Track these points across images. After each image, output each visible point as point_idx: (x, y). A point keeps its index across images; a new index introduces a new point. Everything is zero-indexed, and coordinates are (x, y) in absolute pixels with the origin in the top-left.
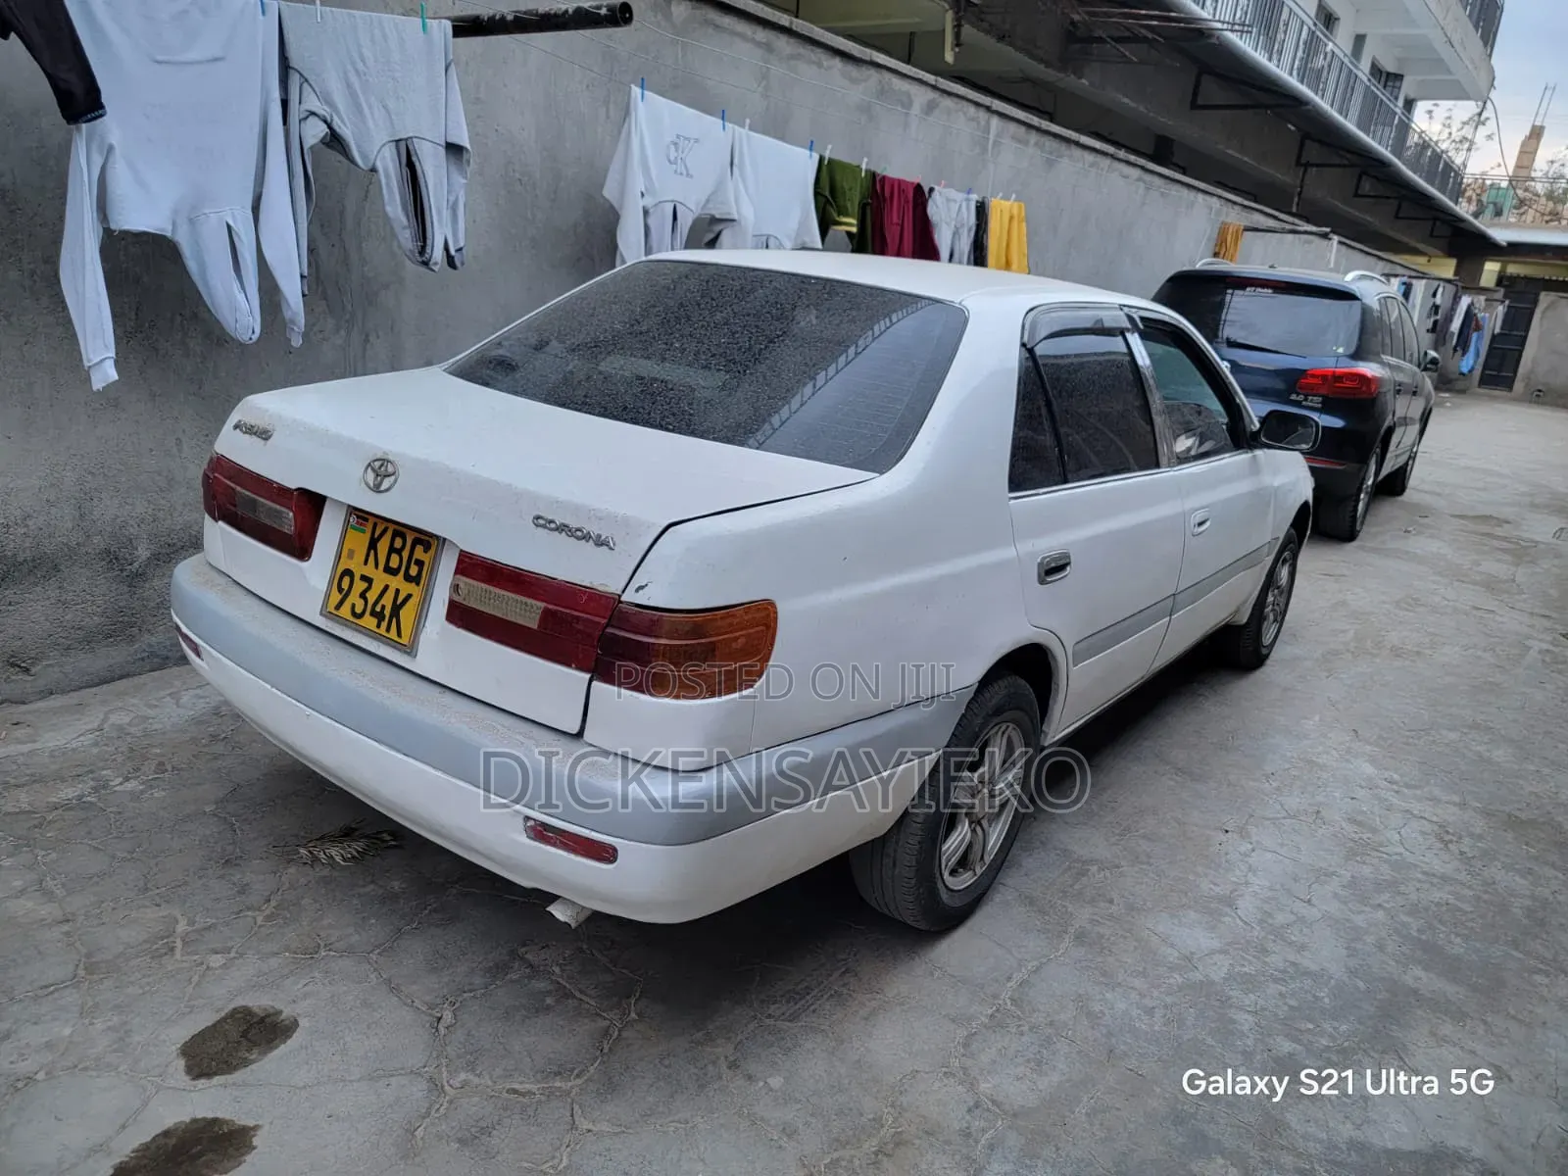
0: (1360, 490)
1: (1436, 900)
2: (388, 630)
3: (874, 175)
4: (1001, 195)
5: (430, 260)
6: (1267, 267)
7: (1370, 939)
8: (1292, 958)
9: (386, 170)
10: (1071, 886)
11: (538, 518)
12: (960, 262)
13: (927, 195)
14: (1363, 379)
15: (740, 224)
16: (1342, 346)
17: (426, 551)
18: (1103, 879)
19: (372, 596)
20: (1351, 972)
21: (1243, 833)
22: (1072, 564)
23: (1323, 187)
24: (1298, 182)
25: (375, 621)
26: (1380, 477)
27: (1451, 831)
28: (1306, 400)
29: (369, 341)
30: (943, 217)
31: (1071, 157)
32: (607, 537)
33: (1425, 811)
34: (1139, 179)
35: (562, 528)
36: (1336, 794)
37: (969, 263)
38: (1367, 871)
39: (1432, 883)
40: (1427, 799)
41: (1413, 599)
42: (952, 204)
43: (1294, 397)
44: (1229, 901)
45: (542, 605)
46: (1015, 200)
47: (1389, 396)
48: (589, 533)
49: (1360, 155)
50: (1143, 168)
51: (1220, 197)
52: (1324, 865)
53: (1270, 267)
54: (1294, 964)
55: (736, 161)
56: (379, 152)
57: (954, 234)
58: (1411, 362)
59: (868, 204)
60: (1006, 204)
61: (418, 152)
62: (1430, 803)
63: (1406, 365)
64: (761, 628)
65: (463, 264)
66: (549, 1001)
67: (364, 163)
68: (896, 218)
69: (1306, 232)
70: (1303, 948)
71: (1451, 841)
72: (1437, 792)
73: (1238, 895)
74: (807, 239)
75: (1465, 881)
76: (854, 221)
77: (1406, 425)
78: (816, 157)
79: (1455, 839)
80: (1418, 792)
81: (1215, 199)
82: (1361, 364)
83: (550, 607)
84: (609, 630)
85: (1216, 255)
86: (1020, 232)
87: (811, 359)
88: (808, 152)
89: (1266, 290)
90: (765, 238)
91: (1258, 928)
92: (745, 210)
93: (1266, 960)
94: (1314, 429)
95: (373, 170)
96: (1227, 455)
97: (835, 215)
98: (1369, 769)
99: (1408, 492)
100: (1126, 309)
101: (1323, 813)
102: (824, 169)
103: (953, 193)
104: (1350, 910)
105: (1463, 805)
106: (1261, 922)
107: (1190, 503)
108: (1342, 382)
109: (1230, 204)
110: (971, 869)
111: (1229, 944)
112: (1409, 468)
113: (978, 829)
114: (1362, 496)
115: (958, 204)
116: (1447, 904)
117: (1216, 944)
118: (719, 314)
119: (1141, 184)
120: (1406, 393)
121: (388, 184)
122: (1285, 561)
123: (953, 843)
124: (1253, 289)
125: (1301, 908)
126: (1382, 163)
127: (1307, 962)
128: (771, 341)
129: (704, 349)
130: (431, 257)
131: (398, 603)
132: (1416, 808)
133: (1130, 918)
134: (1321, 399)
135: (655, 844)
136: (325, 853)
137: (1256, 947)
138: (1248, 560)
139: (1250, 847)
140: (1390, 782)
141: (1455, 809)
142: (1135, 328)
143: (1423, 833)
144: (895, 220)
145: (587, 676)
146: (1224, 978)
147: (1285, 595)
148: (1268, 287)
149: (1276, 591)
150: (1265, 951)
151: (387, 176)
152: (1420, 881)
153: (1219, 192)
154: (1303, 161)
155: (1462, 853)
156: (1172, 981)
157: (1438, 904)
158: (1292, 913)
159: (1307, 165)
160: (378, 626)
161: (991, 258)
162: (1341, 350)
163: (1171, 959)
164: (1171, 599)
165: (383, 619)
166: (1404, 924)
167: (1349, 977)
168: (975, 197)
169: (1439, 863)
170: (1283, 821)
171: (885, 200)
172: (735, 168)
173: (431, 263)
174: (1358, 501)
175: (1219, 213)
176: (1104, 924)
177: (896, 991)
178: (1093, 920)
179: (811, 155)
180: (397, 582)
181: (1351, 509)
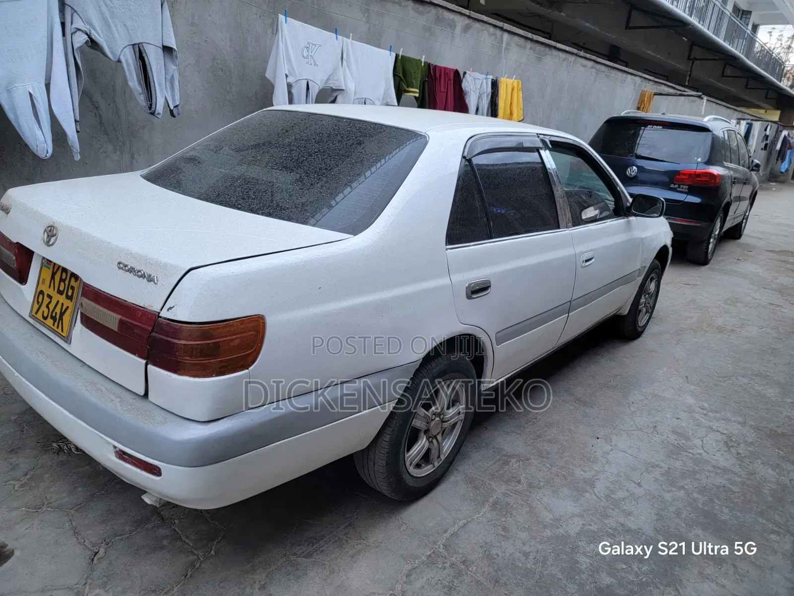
0: (710, 238)
1: (717, 484)
2: (58, 327)
3: (429, 65)
4: (506, 75)
5: (155, 112)
6: (660, 114)
7: (672, 509)
8: (622, 520)
9: (127, 61)
10: (497, 471)
11: (119, 263)
12: (483, 115)
13: (462, 77)
14: (712, 175)
15: (347, 91)
16: (700, 158)
17: (76, 282)
18: (517, 468)
19: (51, 307)
20: (657, 530)
21: (608, 440)
22: (492, 286)
23: (705, 71)
24: (689, 69)
25: (52, 321)
26: (724, 230)
27: (734, 440)
28: (679, 187)
29: (134, 157)
30: (472, 88)
31: (551, 55)
32: (154, 276)
33: (720, 427)
34: (593, 67)
35: (131, 270)
36: (667, 415)
37: (487, 115)
38: (678, 464)
39: (716, 473)
40: (723, 419)
41: (735, 299)
42: (477, 81)
43: (672, 186)
44: (591, 483)
45: (119, 317)
46: (515, 79)
47: (728, 185)
48: (144, 273)
49: (723, 54)
50: (594, 61)
51: (641, 77)
52: (653, 461)
53: (663, 114)
54: (622, 525)
55: (345, 57)
56: (122, 51)
57: (479, 98)
58: (743, 166)
59: (426, 80)
60: (510, 81)
61: (146, 51)
62: (724, 422)
63: (741, 168)
64: (254, 333)
65: (179, 114)
66: (165, 542)
67: (113, 57)
68: (444, 89)
69: (688, 96)
70: (630, 514)
71: (733, 446)
72: (729, 415)
73: (596, 479)
74: (389, 100)
75: (737, 472)
76: (418, 91)
77: (740, 201)
78: (394, 55)
79: (735, 445)
80: (718, 415)
81: (637, 79)
82: (711, 167)
83: (124, 318)
84: (154, 334)
85: (638, 108)
86: (518, 98)
87: (330, 166)
88: (389, 52)
89: (658, 127)
90: (364, 99)
91: (605, 500)
92: (349, 83)
93: (606, 521)
94: (661, 205)
95: (119, 61)
96: (609, 220)
97: (405, 87)
98: (690, 400)
99: (743, 237)
100: (542, 136)
101: (658, 428)
102: (399, 61)
103: (477, 75)
104: (664, 490)
105: (743, 424)
106: (607, 497)
107: (579, 249)
108: (700, 178)
109: (647, 81)
110: (431, 463)
111: (584, 511)
112: (743, 225)
113: (434, 441)
114: (712, 240)
115: (481, 81)
116: (724, 487)
117: (577, 510)
118: (287, 139)
119: (594, 70)
120: (739, 183)
121: (129, 70)
122: (652, 279)
123: (414, 452)
124: (651, 126)
125: (632, 487)
126: (734, 58)
127: (631, 524)
128: (311, 155)
129: (272, 160)
130: (155, 110)
131: (63, 311)
132: (715, 425)
133: (528, 493)
134: (687, 187)
135: (181, 466)
136: (67, 447)
137: (601, 513)
138: (625, 280)
139: (611, 447)
140: (702, 409)
141: (739, 427)
142: (546, 147)
143: (717, 441)
144: (443, 89)
145: (144, 362)
146: (577, 533)
147: (653, 298)
148: (660, 125)
149: (647, 296)
150: (607, 516)
151: (128, 65)
152: (709, 472)
153: (640, 74)
154: (692, 57)
155: (738, 454)
156: (545, 534)
157: (718, 487)
158: (627, 491)
159: (694, 59)
160: (54, 325)
161: (501, 111)
162: (699, 160)
163: (548, 520)
164: (569, 303)
165: (56, 321)
166: (695, 500)
167: (655, 534)
168: (491, 77)
169: (723, 460)
170: (633, 432)
171: (436, 79)
172: (344, 60)
173: (156, 113)
174: (709, 243)
175: (640, 86)
176: (511, 496)
177: (375, 539)
178: (506, 494)
179: (391, 54)
180: (62, 299)
181: (705, 247)
